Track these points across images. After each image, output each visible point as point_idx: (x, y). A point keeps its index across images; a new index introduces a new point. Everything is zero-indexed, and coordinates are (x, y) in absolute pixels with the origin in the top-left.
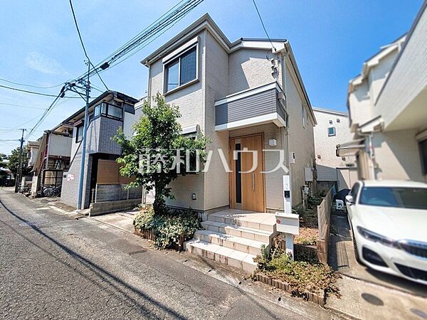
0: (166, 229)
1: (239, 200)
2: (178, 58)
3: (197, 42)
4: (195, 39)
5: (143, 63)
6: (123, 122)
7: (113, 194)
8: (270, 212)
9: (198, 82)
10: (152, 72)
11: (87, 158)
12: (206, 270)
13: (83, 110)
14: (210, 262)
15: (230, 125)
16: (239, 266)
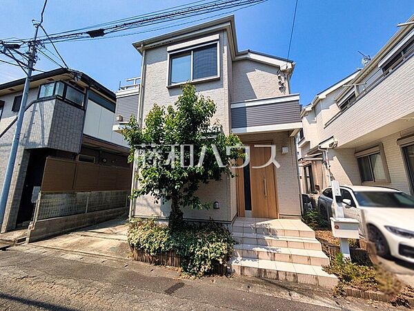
0: (205, 248)
1: (248, 207)
2: (191, 50)
3: (217, 40)
4: (216, 37)
5: (136, 46)
6: (85, 111)
7: (63, 207)
8: (283, 218)
9: (218, 79)
10: (148, 59)
11: (20, 153)
13: (22, 82)
16: (313, 282)
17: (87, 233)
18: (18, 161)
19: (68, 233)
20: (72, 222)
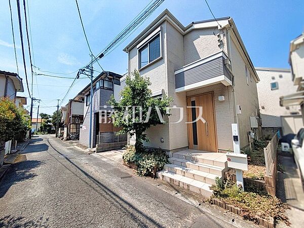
0: (144, 162)
1: (196, 143)
2: (147, 44)
3: (160, 31)
4: (159, 29)
5: (124, 50)
6: (113, 91)
7: (109, 139)
8: (221, 152)
9: (162, 58)
10: (131, 56)
11: (93, 116)
12: (173, 193)
13: (90, 85)
14: (176, 187)
15: (187, 88)
17: (117, 152)
18: (93, 119)
19: (110, 150)
20: (112, 146)
